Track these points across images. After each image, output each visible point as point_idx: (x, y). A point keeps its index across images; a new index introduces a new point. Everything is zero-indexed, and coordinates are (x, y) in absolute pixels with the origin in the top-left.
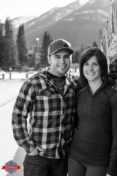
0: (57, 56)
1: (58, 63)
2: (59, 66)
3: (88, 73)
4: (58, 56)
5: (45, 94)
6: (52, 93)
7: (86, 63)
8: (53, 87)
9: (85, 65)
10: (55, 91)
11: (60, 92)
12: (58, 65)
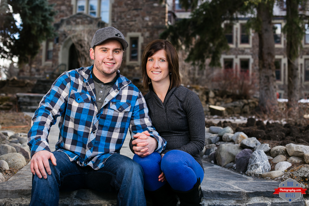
0: (104, 49)
1: (104, 59)
2: (104, 63)
3: (152, 72)
4: (106, 48)
5: (77, 99)
6: (87, 101)
7: (150, 58)
8: (90, 93)
9: (149, 60)
10: (92, 99)
11: (98, 103)
12: (104, 61)
